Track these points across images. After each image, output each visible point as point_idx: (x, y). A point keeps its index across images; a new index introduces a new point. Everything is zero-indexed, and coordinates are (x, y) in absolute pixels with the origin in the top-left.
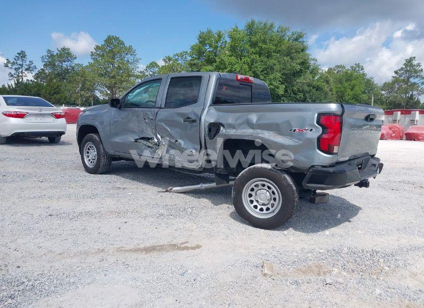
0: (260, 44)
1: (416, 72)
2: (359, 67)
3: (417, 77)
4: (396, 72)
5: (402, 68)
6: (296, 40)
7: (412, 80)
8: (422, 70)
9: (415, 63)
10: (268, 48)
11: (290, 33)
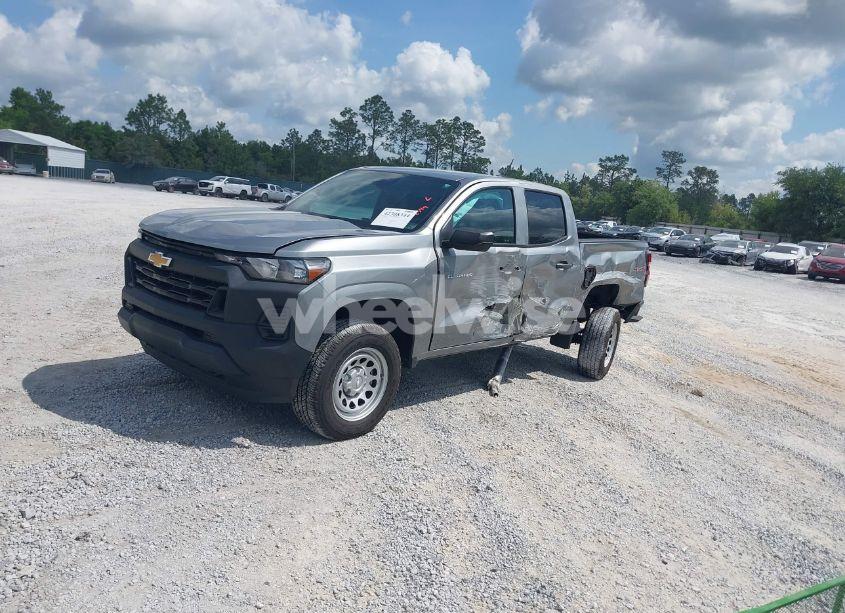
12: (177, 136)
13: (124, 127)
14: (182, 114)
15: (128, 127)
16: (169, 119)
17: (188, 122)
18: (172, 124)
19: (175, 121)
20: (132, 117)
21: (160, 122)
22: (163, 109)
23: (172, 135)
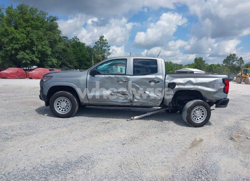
0: (31, 21)
1: (105, 44)
2: (77, 38)
3: (106, 46)
4: (96, 43)
5: (98, 41)
6: (52, 21)
7: (104, 48)
8: (107, 43)
9: (104, 39)
10: (37, 24)
11: (49, 17)
12: (239, 65)
13: (222, 64)
14: (241, 58)
15: (223, 64)
16: (236, 60)
17: (243, 60)
18: (237, 61)
19: (238, 61)
20: (225, 61)
21: (233, 61)
22: (235, 58)
23: (237, 65)
